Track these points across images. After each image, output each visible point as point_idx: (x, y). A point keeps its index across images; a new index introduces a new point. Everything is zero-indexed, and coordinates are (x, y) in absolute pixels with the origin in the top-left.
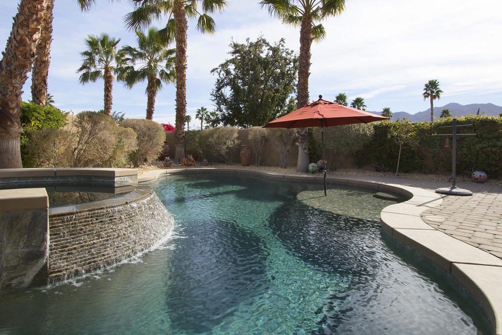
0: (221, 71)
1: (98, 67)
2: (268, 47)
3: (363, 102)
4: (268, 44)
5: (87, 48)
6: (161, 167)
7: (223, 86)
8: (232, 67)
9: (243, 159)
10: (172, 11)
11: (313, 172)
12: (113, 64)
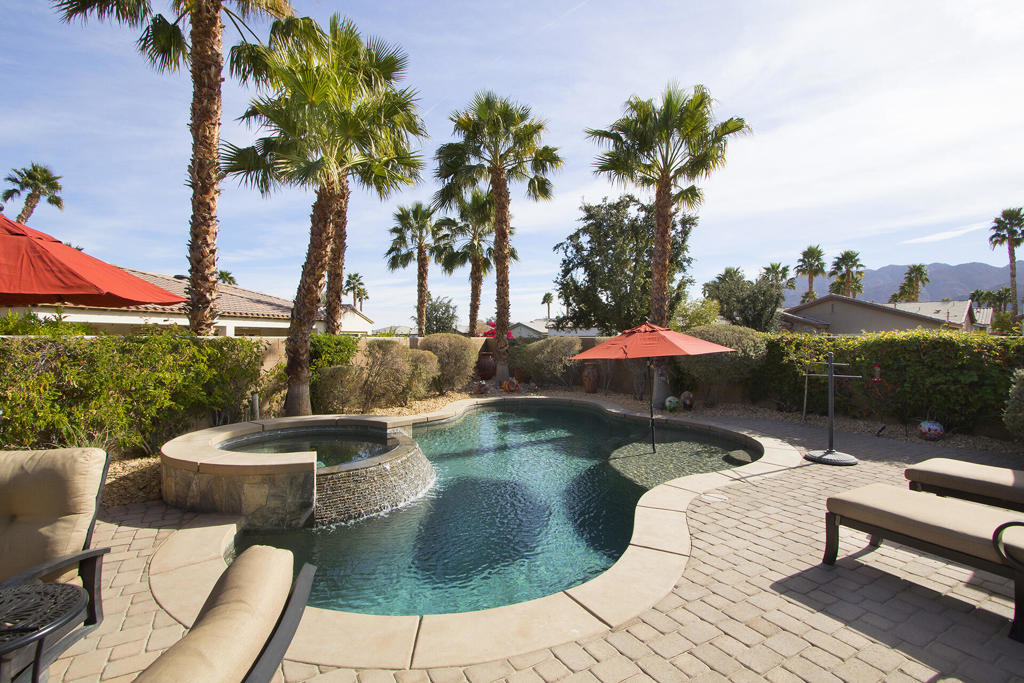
0: (567, 247)
1: (410, 247)
2: (638, 207)
3: (858, 260)
4: (637, 202)
5: (397, 224)
6: (471, 395)
7: (572, 269)
8: (585, 239)
9: (586, 383)
10: (491, 182)
11: (673, 410)
12: (429, 240)
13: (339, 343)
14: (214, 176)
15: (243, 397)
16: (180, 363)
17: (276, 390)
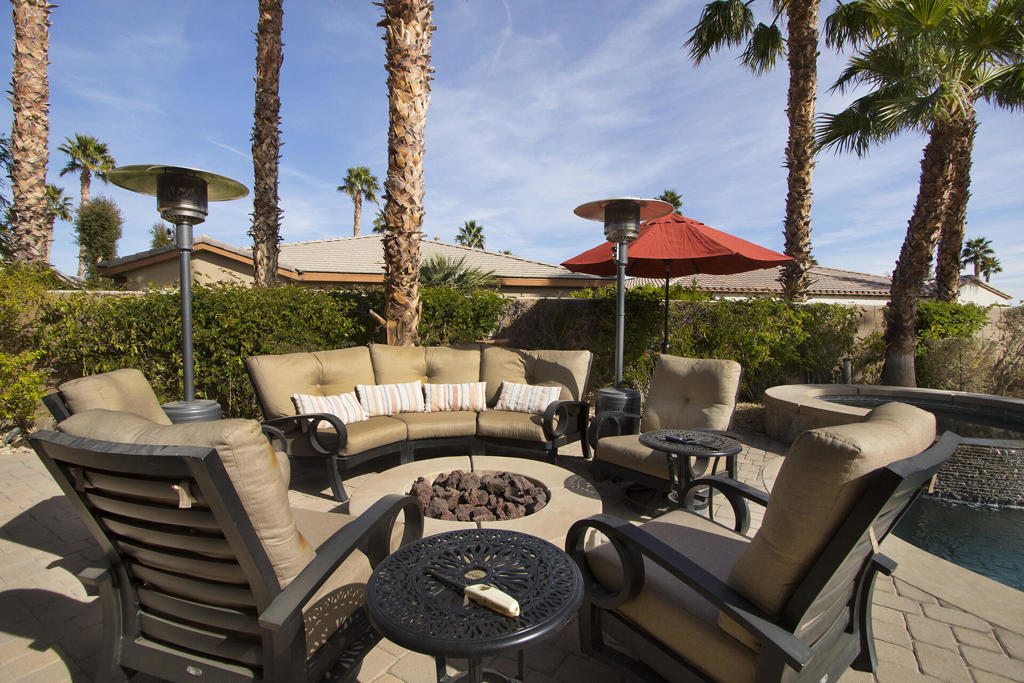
13: (957, 312)
14: (809, 151)
15: (835, 363)
16: (778, 324)
17: (871, 360)
